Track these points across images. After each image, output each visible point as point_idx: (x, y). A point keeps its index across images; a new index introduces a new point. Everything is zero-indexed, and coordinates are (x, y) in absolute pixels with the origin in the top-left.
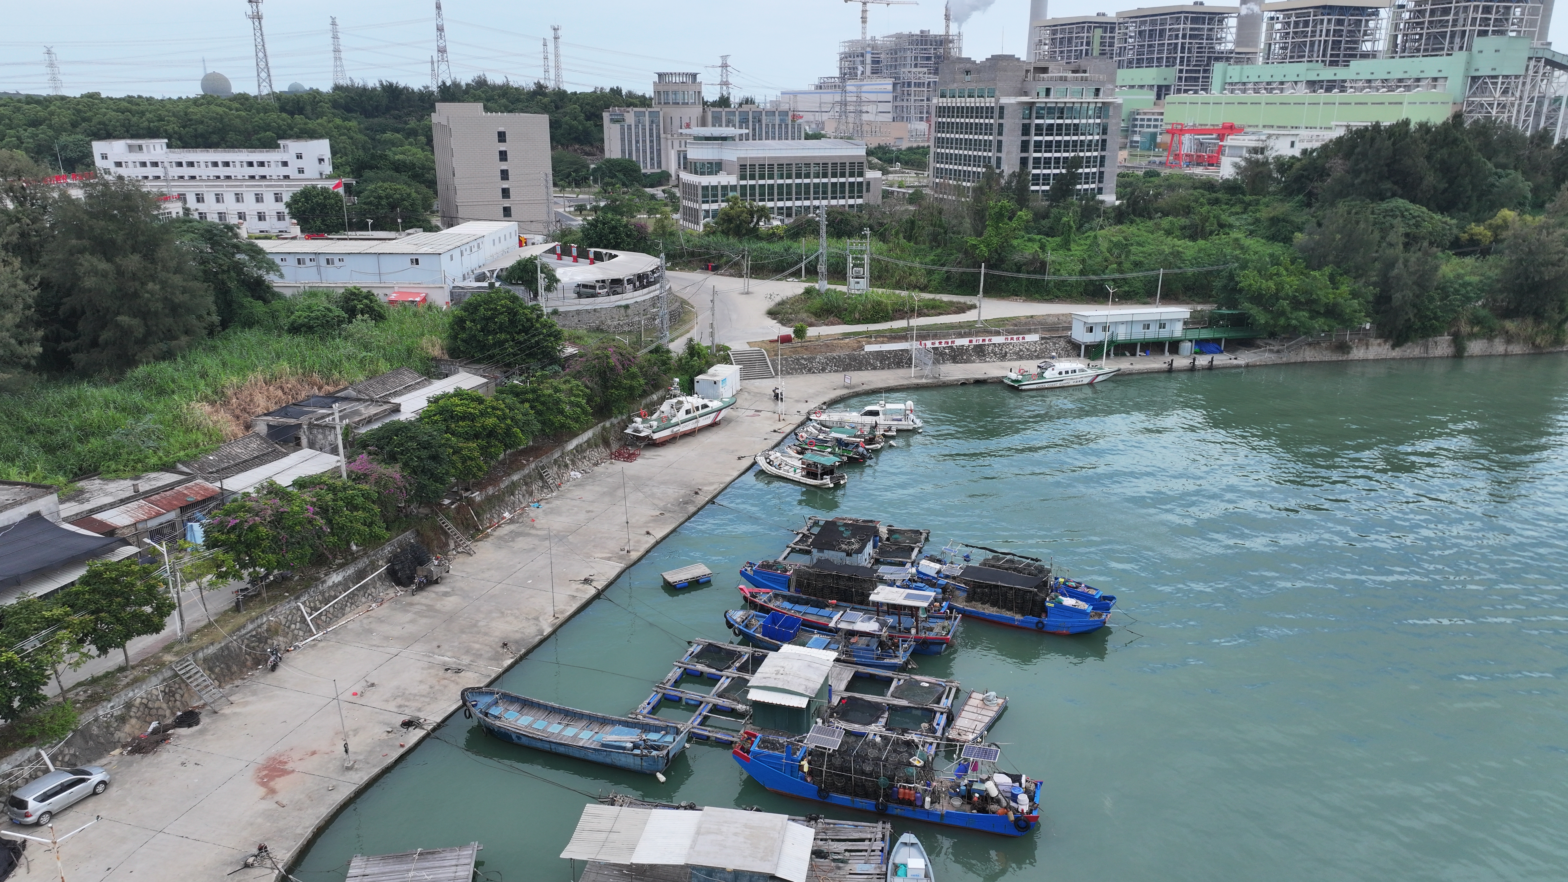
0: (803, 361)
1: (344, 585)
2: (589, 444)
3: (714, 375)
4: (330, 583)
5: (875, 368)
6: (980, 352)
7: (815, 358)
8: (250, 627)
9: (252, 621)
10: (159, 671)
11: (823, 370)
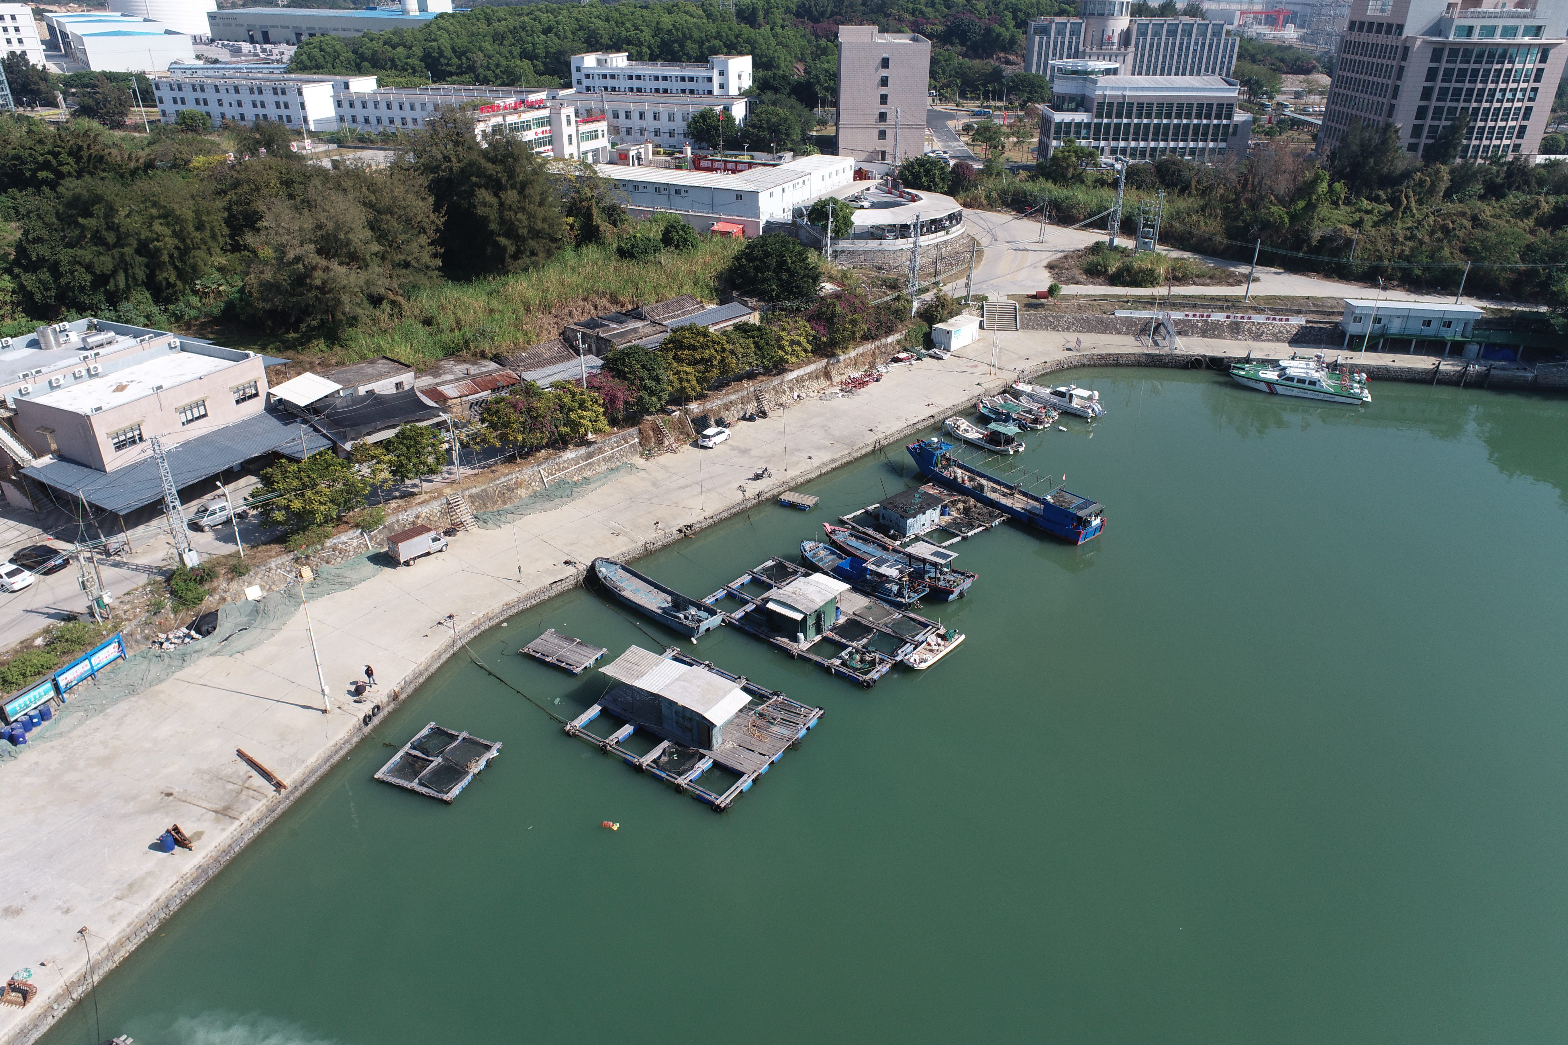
0: (1051, 319)
1: (576, 461)
2: (811, 376)
3: (952, 325)
4: (565, 458)
5: (1119, 333)
6: (1235, 329)
7: (1063, 317)
8: (503, 479)
9: (505, 476)
10: (438, 497)
11: (1068, 329)
